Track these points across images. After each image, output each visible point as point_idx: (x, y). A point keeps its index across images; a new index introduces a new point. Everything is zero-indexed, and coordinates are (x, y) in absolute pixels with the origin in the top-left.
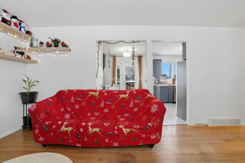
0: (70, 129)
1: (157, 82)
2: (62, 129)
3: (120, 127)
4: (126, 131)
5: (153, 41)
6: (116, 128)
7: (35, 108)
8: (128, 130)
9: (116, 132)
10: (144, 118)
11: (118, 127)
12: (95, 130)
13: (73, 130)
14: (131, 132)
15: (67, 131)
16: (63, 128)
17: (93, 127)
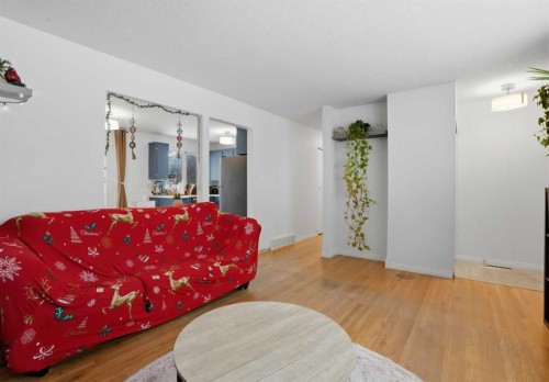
0: (132, 296)
1: (158, 191)
2: (113, 303)
3: (216, 265)
4: (224, 269)
5: (211, 119)
6: (210, 269)
7: (19, 268)
8: (227, 267)
9: (211, 275)
10: (239, 245)
11: (213, 267)
12: (180, 281)
13: (138, 296)
14: (231, 269)
15: (125, 303)
16: (117, 299)
17: (176, 277)
